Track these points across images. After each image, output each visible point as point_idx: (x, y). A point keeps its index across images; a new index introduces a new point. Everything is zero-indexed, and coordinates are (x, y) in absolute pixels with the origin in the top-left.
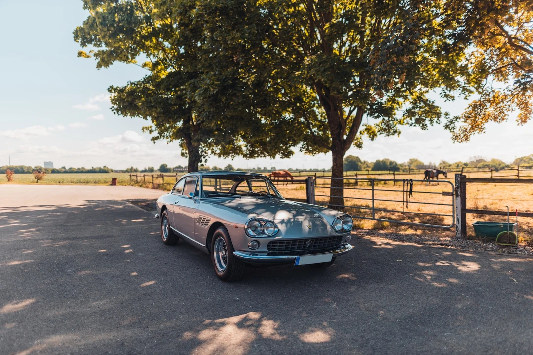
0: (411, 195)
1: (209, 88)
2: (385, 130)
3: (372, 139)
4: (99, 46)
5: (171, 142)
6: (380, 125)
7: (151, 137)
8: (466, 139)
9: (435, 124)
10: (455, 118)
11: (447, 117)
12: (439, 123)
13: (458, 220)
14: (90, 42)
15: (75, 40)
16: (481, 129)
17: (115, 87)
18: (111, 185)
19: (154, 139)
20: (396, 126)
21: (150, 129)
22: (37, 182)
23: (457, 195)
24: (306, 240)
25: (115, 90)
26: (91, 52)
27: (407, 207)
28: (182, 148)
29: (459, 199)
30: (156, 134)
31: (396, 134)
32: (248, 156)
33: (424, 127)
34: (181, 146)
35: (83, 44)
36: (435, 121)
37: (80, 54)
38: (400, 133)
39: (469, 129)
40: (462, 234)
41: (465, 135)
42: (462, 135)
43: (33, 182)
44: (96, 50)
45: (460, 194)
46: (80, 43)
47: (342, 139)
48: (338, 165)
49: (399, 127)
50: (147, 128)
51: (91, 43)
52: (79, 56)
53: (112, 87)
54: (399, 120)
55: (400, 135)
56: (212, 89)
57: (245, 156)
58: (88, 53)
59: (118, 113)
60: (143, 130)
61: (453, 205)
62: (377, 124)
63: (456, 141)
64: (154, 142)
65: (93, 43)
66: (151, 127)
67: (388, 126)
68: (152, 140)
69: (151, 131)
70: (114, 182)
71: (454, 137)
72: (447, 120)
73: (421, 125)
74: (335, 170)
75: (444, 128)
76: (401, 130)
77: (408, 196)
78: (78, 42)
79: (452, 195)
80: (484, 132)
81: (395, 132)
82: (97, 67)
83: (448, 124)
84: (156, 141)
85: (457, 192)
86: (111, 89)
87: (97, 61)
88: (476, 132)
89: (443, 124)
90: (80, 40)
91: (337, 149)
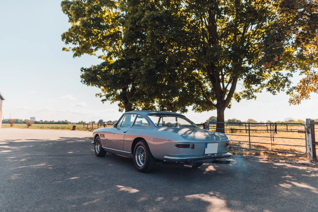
0: (276, 133)
1: (149, 65)
2: (246, 96)
3: (238, 101)
4: (75, 44)
5: (112, 103)
6: (243, 93)
7: (102, 100)
8: (298, 103)
9: (280, 91)
10: (294, 87)
11: (289, 87)
12: (283, 91)
13: (310, 149)
14: (71, 41)
15: (62, 40)
16: (307, 97)
17: (84, 68)
18: (72, 130)
19: (103, 100)
20: (253, 94)
21: (100, 95)
22: (28, 127)
23: (309, 133)
25: (85, 70)
26: (70, 48)
27: (273, 140)
28: (119, 107)
29: (310, 135)
30: (104, 98)
31: (254, 99)
33: (274, 93)
34: (119, 105)
35: (67, 43)
36: (280, 89)
37: (64, 49)
38: (256, 98)
39: (299, 96)
40: (313, 159)
41: (297, 100)
42: (295, 100)
43: (26, 127)
44: (73, 46)
45: (310, 132)
46: (65, 42)
47: (223, 100)
48: (221, 116)
49: (255, 94)
50: (99, 95)
51: (71, 42)
52: (63, 50)
53: (83, 68)
54: (255, 90)
55: (256, 99)
56: (151, 66)
58: (68, 49)
59: (85, 83)
60: (96, 95)
61: (306, 139)
62: (241, 92)
63: (292, 103)
64: (103, 103)
65: (72, 42)
66: (101, 94)
67: (248, 93)
68: (102, 101)
69: (101, 96)
70: (74, 128)
71: (290, 101)
72: (288, 88)
73: (272, 92)
74: (219, 119)
75: (286, 93)
76: (256, 96)
77: (274, 134)
78: (64, 41)
79: (305, 132)
80: (310, 99)
81: (253, 97)
82: (73, 57)
83: (289, 91)
84: (104, 102)
85: (308, 130)
86: (82, 69)
87: (74, 53)
88: (304, 99)
89: (286, 91)
90: (65, 40)
91: (220, 106)
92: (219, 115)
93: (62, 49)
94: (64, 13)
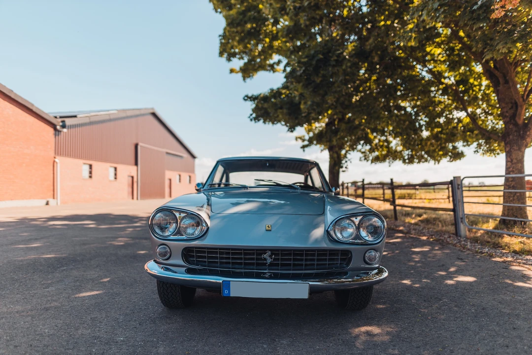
4: (242, 59)
14: (234, 55)
15: (221, 56)
17: (250, 95)
19: (304, 147)
21: (302, 138)
24: (261, 251)
25: (251, 98)
30: (307, 142)
32: (407, 161)
35: (229, 60)
37: (232, 71)
46: (226, 59)
48: (515, 161)
50: (300, 138)
51: (236, 57)
52: (231, 73)
53: (247, 96)
57: (404, 161)
59: (255, 120)
60: (296, 139)
64: (304, 151)
66: (304, 136)
68: (301, 148)
69: (304, 140)
78: (224, 57)
82: (243, 80)
84: (306, 149)
86: (248, 98)
87: (242, 75)
90: (225, 55)
91: (511, 137)
92: (509, 159)
93: (229, 71)
94: (216, 11)
